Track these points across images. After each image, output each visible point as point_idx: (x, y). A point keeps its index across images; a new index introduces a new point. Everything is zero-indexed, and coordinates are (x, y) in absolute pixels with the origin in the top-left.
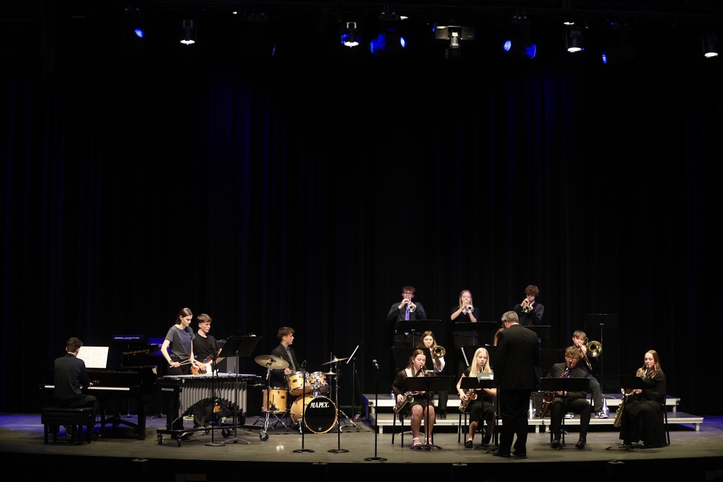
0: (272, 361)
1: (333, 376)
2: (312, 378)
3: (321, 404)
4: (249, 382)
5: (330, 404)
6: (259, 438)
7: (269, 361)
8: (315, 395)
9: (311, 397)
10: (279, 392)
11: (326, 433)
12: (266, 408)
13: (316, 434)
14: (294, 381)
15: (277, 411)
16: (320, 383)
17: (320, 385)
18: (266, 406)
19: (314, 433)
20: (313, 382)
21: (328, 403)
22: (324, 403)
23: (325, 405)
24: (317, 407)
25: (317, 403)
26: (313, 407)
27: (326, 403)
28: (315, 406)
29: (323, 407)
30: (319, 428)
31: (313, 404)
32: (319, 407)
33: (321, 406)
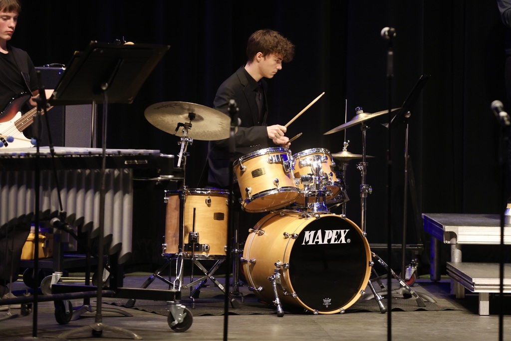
0: (192, 117)
1: (352, 162)
2: (301, 166)
3: (331, 235)
4: (138, 171)
5: (353, 234)
6: (164, 324)
7: (183, 118)
8: (313, 210)
9: (304, 217)
10: (209, 201)
11: (342, 312)
12: (175, 244)
13: (319, 314)
14: (256, 173)
15: (204, 254)
16: (324, 177)
17: (325, 184)
18: (174, 239)
19: (311, 313)
20: (307, 176)
21: (347, 231)
22: (337, 232)
23: (339, 236)
24: (320, 242)
25: (320, 232)
26: (308, 241)
27: (342, 231)
28: (316, 240)
29: (335, 241)
30: (325, 301)
31: (310, 236)
32: (326, 242)
33: (329, 240)
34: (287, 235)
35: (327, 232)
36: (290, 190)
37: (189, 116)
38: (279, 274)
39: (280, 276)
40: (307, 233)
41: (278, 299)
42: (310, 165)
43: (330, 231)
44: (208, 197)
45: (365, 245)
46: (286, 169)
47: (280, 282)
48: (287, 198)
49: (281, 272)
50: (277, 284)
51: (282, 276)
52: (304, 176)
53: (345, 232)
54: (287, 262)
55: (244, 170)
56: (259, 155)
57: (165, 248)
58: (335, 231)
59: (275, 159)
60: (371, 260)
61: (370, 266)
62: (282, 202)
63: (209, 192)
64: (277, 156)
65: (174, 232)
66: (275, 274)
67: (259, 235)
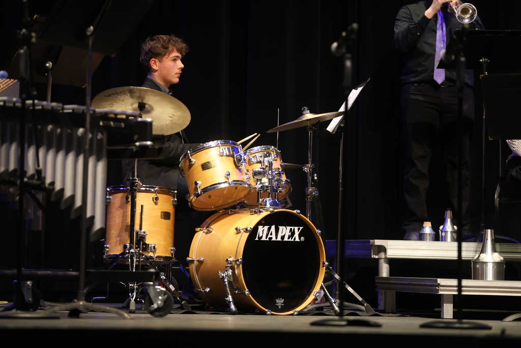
0: (141, 107)
2: (251, 163)
3: (285, 231)
5: (307, 232)
7: (131, 108)
8: (266, 205)
9: (256, 213)
10: (157, 199)
11: (296, 313)
12: (120, 244)
13: (272, 314)
14: (205, 166)
15: (151, 254)
16: (277, 172)
17: (277, 180)
18: (119, 239)
19: (264, 313)
20: (260, 170)
21: (301, 228)
22: (291, 229)
23: (293, 233)
24: (274, 239)
25: (273, 227)
26: (262, 237)
27: (296, 228)
28: (269, 236)
29: (289, 238)
30: (277, 301)
31: (263, 231)
32: (279, 239)
33: (283, 237)
34: (239, 230)
35: (281, 228)
36: (240, 184)
37: (139, 106)
38: (231, 270)
39: (232, 273)
40: (260, 228)
41: (230, 296)
42: (260, 162)
43: (284, 227)
44: (155, 194)
45: (319, 244)
46: (237, 164)
47: (232, 279)
48: (235, 198)
49: (233, 268)
50: (229, 282)
51: (234, 273)
52: (257, 170)
53: (299, 229)
54: (240, 257)
55: (193, 163)
56: (209, 147)
57: (107, 250)
58: (289, 228)
59: (226, 152)
60: (325, 260)
61: (323, 266)
62: (230, 201)
63: (157, 189)
64: (229, 149)
65: (118, 231)
66: (226, 271)
67: (207, 233)
